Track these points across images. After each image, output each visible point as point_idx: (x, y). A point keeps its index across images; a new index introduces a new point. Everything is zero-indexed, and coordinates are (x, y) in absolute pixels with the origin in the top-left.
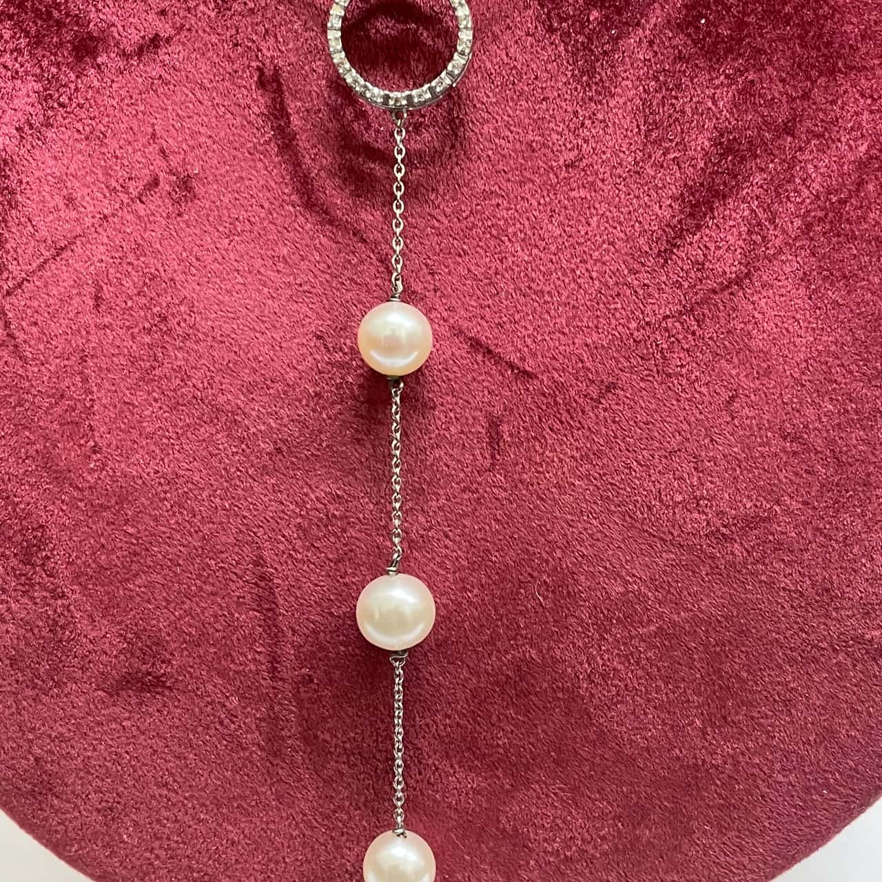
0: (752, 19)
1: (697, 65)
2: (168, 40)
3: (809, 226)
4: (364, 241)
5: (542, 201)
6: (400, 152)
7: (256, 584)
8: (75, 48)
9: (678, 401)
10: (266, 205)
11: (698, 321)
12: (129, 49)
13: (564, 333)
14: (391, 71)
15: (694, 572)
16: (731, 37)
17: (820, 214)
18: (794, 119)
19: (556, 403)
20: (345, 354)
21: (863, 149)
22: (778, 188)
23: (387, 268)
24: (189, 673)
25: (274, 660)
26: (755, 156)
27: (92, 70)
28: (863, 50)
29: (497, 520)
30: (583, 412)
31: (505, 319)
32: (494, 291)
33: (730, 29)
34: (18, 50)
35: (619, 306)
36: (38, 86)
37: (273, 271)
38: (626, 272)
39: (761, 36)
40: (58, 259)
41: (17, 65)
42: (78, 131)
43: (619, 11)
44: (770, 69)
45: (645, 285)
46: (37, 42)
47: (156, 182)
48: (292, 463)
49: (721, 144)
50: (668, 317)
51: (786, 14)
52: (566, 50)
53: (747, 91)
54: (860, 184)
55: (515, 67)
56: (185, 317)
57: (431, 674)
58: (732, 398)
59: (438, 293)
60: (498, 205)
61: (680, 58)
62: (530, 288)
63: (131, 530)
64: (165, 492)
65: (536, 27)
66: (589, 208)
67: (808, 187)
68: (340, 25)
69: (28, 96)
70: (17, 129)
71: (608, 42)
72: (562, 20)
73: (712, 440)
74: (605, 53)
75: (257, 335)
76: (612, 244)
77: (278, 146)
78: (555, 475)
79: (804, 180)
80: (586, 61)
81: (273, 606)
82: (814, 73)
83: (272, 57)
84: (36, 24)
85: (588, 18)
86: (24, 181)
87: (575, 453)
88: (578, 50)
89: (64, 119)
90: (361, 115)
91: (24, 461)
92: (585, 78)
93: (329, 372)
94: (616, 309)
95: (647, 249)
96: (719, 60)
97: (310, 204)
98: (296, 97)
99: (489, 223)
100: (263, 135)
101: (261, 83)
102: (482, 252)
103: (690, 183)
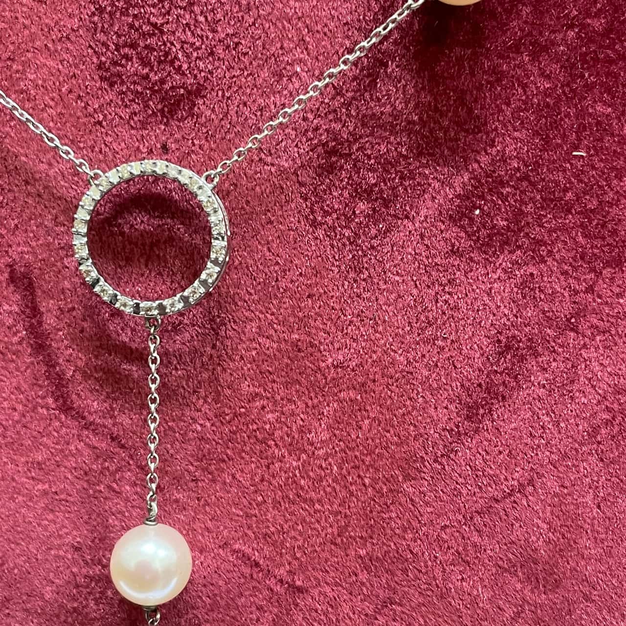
0: (529, 208)
1: (471, 259)
3: (596, 430)
4: (123, 447)
5: (310, 403)
6: (154, 361)
9: (460, 617)
10: (20, 407)
11: (478, 531)
13: (335, 544)
14: (146, 266)
16: (508, 229)
17: (606, 416)
22: (562, 387)
26: (536, 355)
31: (272, 529)
32: (260, 499)
33: (506, 220)
35: (394, 515)
37: (28, 478)
38: (400, 479)
39: (542, 226)
43: (386, 204)
44: (550, 262)
45: (421, 492)
49: (499, 341)
50: (446, 527)
51: (566, 204)
52: (332, 246)
53: (527, 284)
55: (277, 263)
59: (202, 502)
60: (263, 407)
61: (454, 252)
62: (299, 496)
65: (299, 222)
66: (360, 410)
67: (593, 387)
71: (376, 236)
72: (326, 214)
74: (373, 248)
76: (386, 448)
77: (32, 345)
79: (589, 380)
80: (353, 257)
82: (599, 265)
83: (23, 253)
85: (354, 212)
88: (344, 245)
92: (352, 275)
93: (87, 587)
94: (390, 518)
95: (422, 454)
96: (494, 253)
97: (66, 408)
98: (48, 295)
99: (255, 427)
100: (15, 334)
101: (12, 279)
102: (247, 457)
103: (467, 384)
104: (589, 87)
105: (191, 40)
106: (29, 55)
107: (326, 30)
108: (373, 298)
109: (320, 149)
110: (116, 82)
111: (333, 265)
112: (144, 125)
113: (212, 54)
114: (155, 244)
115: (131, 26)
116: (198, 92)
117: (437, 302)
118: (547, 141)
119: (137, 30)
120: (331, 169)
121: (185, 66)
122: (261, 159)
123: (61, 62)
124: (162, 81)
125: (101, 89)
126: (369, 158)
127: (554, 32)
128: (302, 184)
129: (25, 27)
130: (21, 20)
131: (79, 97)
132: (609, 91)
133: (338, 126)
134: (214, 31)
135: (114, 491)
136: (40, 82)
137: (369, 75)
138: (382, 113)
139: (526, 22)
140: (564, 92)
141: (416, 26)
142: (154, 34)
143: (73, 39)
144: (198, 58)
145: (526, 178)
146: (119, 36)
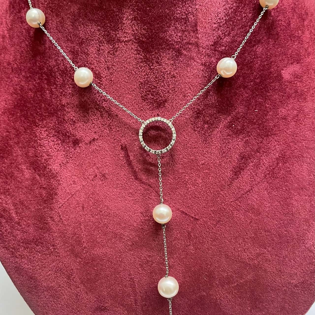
0: (245, 124)
1: (233, 137)
2: (97, 139)
3: (266, 176)
4: (151, 187)
5: (196, 174)
6: (159, 165)
7: (130, 280)
8: (73, 143)
9: (237, 223)
10: (125, 179)
11: (240, 202)
12: (87, 142)
13: (205, 208)
14: (155, 143)
15: (245, 269)
16: (241, 129)
17: (268, 172)
18: (259, 148)
19: (205, 227)
20: (149, 217)
21: (277, 155)
22: (257, 166)
23: (158, 194)
24: (113, 305)
25: (136, 300)
26: (250, 159)
27: (78, 148)
28: (275, 129)
29: (192, 259)
30: (212, 228)
31: (190, 205)
32: (186, 198)
33: (240, 127)
34: (59, 144)
35: (219, 200)
36: (64, 153)
37: (128, 196)
38: (220, 191)
39: (249, 128)
40: (72, 197)
41: (58, 148)
42: (75, 164)
43: (212, 125)
44: (251, 136)
45: (225, 194)
46: (63, 141)
47: (96, 176)
48: (137, 247)
49: (241, 156)
50: (232, 202)
51: (254, 122)
52: (199, 136)
53: (246, 142)
54: (278, 164)
55: (187, 140)
56: (106, 210)
57: (178, 301)
58: (251, 222)
59: (172, 199)
60: (185, 175)
61: (229, 135)
62: (195, 196)
63: (96, 269)
64: (104, 258)
65: (191, 130)
66: (209, 175)
67: (264, 166)
68: (142, 134)
69: (62, 156)
70: (59, 164)
71: (210, 133)
72: (198, 128)
73: (247, 233)
74: (209, 135)
75: (125, 214)
76: (216, 183)
77: (127, 164)
78: (207, 246)
79: (263, 164)
80: (205, 138)
81: (135, 286)
82: (263, 136)
83: (124, 142)
84: (63, 137)
85: (204, 127)
86: (62, 178)
87: (211, 239)
88: (202, 135)
89: (72, 161)
90: (148, 155)
91: (66, 252)
92: (205, 142)
93: (145, 222)
94: (218, 200)
95: (225, 184)
96: (238, 135)
97: (137, 178)
98: (131, 151)
99: (183, 180)
100: (123, 162)
101: (122, 149)
102: (182, 188)
103: (234, 167)
104: (257, 95)
105: (164, 89)
106: (124, 95)
107: (195, 85)
108: (210, 147)
109: (195, 113)
110: (146, 100)
111: (200, 140)
112: (153, 110)
113: (169, 92)
114: (157, 138)
115: (149, 87)
116: (166, 101)
117: (225, 147)
118: (248, 108)
119: (150, 88)
120: (198, 117)
121: (162, 95)
122: (181, 116)
123: (132, 96)
124: (157, 99)
125: (142, 102)
126: (207, 114)
127: (248, 83)
128: (191, 121)
129: (123, 88)
130: (122, 87)
131: (137, 104)
132: (262, 96)
133: (199, 107)
134: (169, 87)
135: (150, 198)
136: (127, 101)
137: (206, 95)
138: (210, 104)
139: (241, 81)
140: (251, 97)
141: (216, 83)
142: (155, 88)
143: (135, 90)
144: (165, 93)
145: (244, 117)
146: (146, 89)
